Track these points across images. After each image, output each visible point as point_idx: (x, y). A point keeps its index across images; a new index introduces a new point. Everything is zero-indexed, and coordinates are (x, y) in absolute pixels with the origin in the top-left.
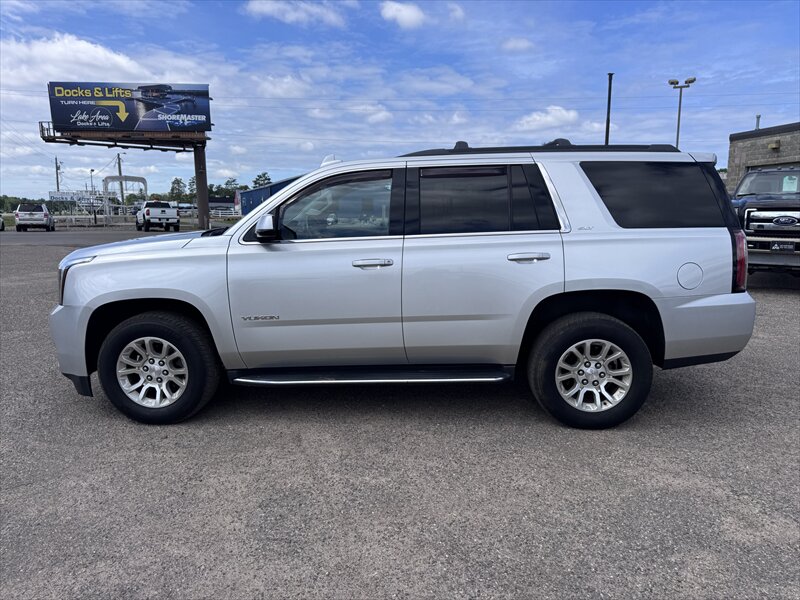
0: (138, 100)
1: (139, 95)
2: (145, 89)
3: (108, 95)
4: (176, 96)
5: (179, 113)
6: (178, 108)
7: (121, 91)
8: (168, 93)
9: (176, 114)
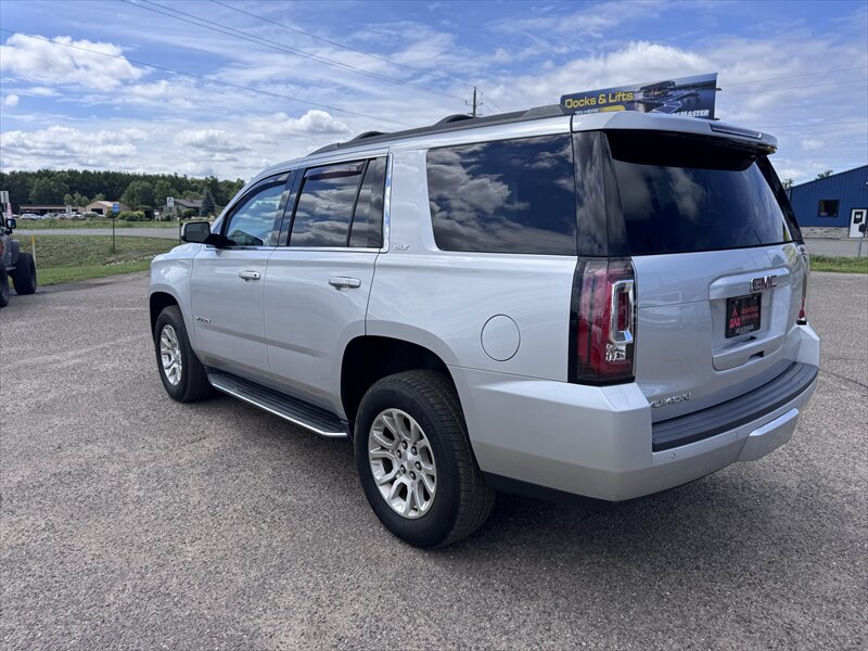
0: (639, 102)
1: (640, 96)
2: (647, 89)
3: (610, 101)
4: (678, 92)
5: (679, 110)
6: (678, 105)
7: (623, 95)
8: (672, 90)
9: (676, 112)
